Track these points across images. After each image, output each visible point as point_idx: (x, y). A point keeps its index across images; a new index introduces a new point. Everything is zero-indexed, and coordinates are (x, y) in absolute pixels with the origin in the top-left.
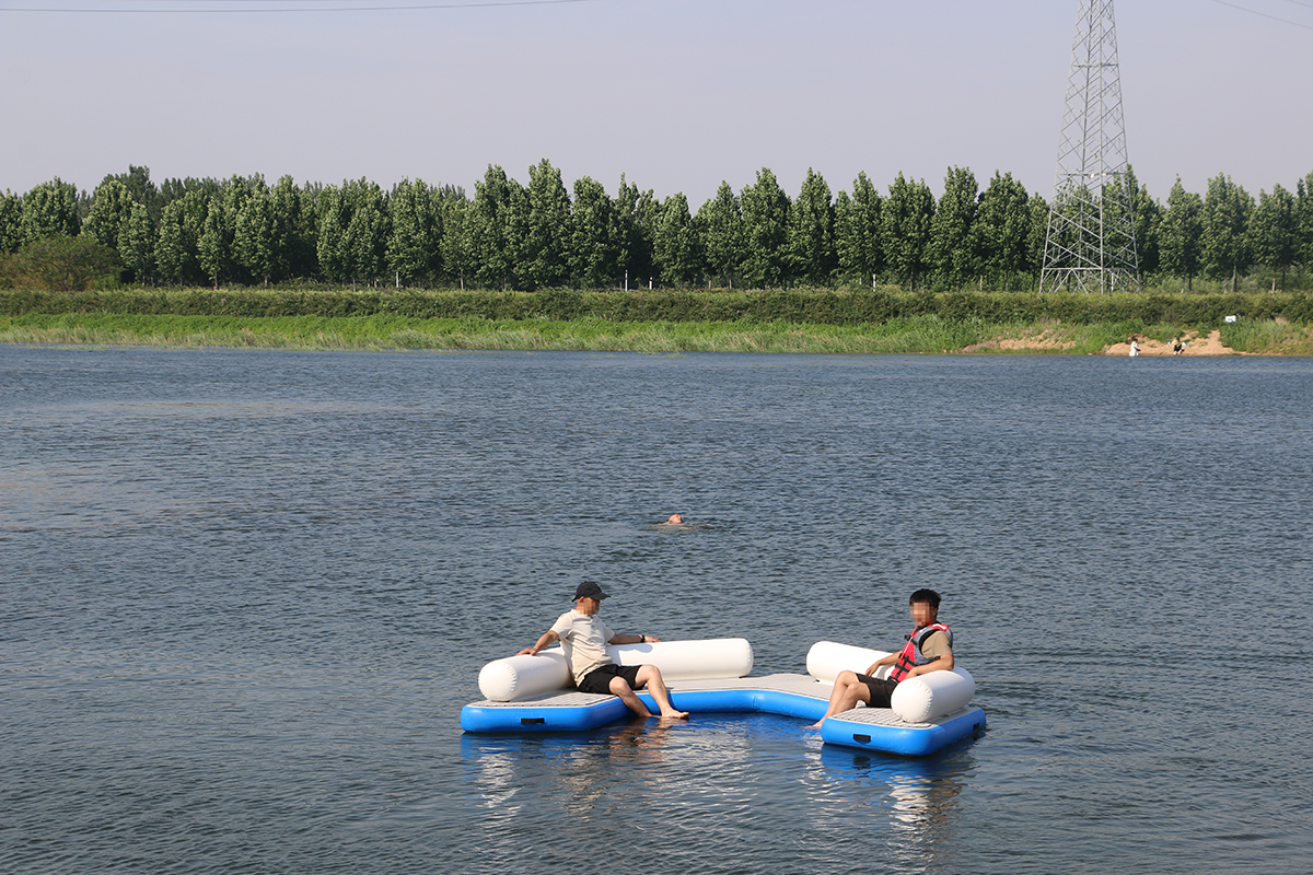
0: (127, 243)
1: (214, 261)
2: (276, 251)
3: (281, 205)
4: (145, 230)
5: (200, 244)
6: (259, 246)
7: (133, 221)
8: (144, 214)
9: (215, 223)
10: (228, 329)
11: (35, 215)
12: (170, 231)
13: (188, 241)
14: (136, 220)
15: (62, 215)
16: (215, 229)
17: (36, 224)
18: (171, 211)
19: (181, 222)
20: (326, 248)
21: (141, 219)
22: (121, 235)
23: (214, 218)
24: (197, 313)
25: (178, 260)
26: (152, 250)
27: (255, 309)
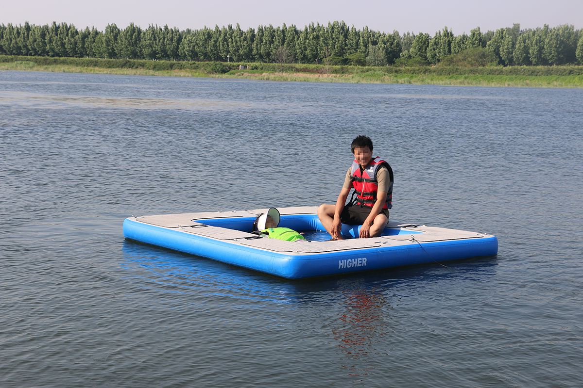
0: (503, 51)
1: (535, 57)
2: (559, 53)
3: (563, 36)
4: (510, 46)
5: (531, 51)
6: (553, 52)
7: (506, 42)
8: (511, 40)
9: (537, 43)
10: (522, 80)
11: (470, 42)
12: (520, 46)
13: (526, 50)
14: (507, 42)
15: (480, 40)
16: (537, 45)
17: (471, 45)
18: (521, 39)
19: (524, 43)
20: (579, 52)
21: (509, 42)
22: (501, 48)
23: (537, 40)
24: (512, 75)
25: (522, 57)
26: (512, 53)
27: (533, 73)
